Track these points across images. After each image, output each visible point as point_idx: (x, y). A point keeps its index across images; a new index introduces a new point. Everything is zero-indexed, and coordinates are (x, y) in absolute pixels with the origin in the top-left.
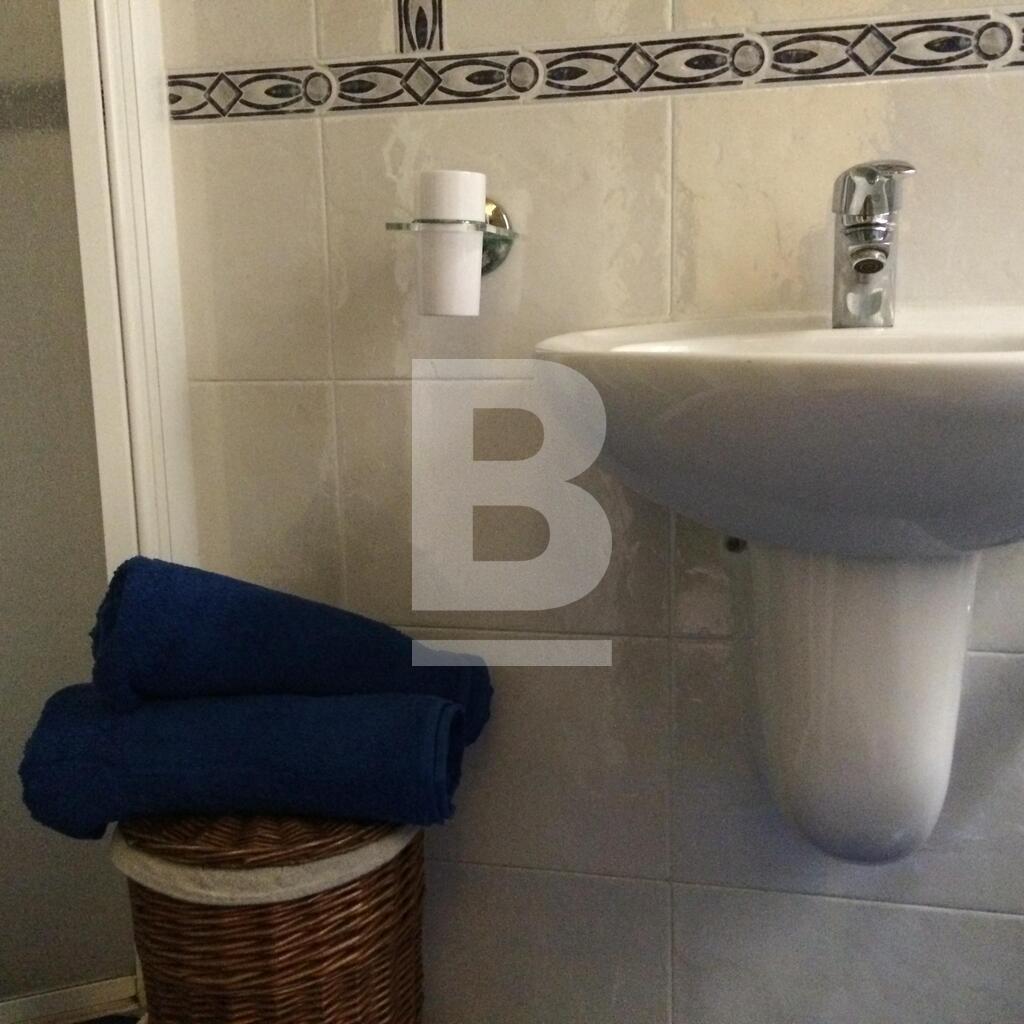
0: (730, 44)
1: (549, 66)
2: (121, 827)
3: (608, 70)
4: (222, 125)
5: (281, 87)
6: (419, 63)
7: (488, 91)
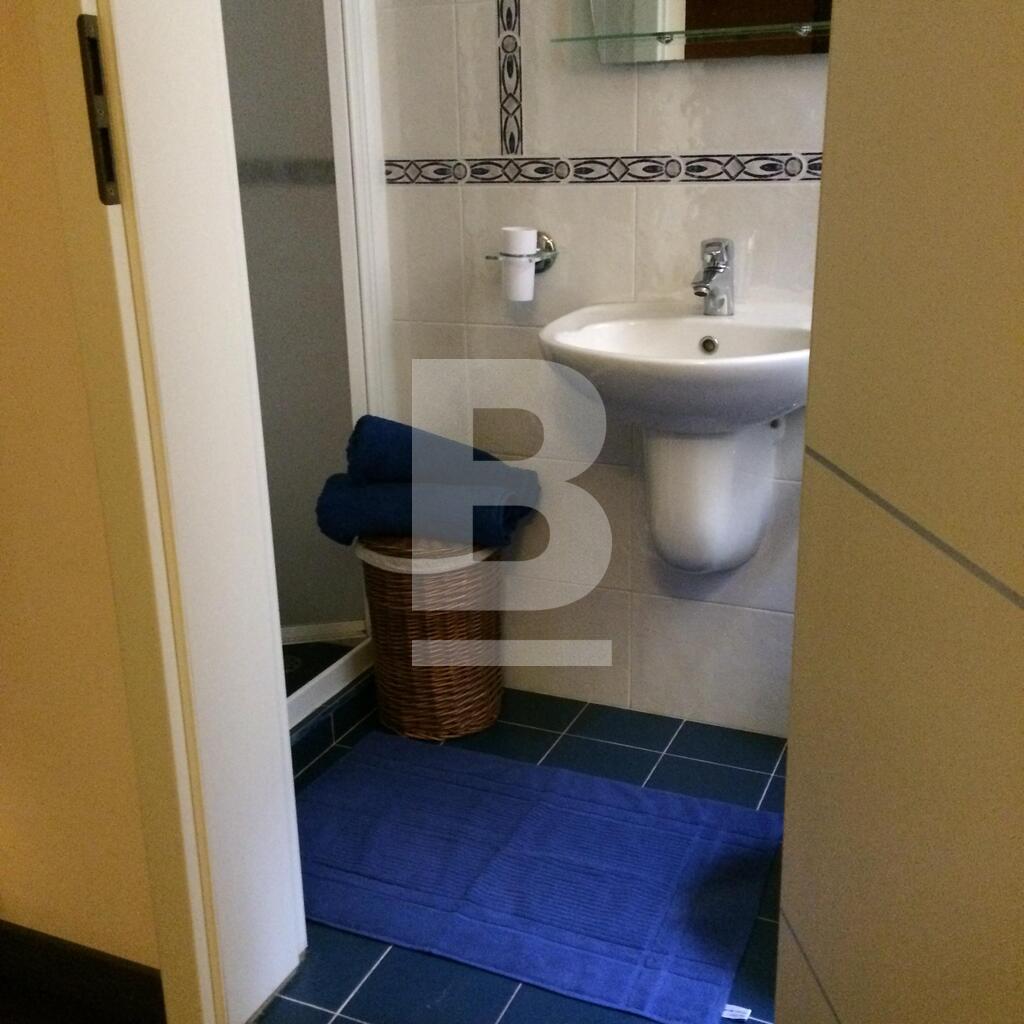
0: (664, 161)
1: (575, 166)
2: (360, 538)
3: (604, 170)
4: (412, 187)
5: (442, 169)
6: (511, 161)
7: (544, 178)
